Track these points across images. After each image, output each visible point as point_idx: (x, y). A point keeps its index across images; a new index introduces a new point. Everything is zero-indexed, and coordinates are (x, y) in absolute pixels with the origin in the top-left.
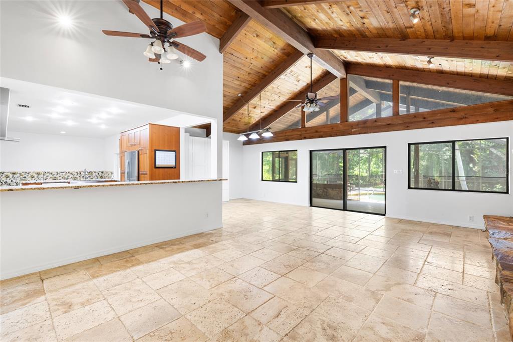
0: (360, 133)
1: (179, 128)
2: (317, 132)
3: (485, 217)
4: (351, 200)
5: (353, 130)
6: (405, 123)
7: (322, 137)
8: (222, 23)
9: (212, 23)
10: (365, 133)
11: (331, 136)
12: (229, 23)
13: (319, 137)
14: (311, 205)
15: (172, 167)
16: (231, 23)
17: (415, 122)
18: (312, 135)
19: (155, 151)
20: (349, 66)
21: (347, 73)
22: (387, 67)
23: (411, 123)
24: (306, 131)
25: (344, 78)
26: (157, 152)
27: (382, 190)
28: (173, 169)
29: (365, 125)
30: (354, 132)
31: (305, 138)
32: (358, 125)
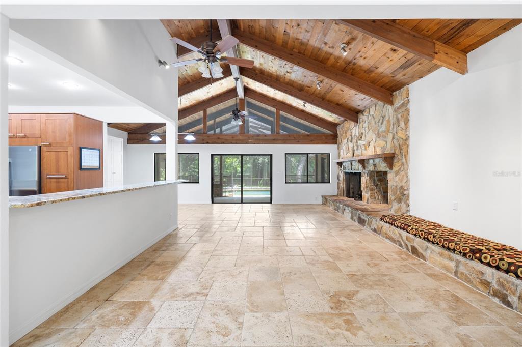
0: (255, 144)
1: (102, 122)
2: (219, 138)
3: (322, 197)
4: (225, 196)
5: (249, 141)
6: (284, 140)
7: (223, 143)
8: (189, 34)
9: (182, 31)
10: (258, 144)
11: (232, 143)
12: (194, 36)
13: (221, 144)
14: (213, 202)
15: (96, 169)
16: (195, 36)
17: (289, 140)
18: (215, 141)
19: (80, 148)
20: (246, 90)
21: (245, 96)
22: (274, 100)
23: (287, 140)
24: (208, 137)
25: (242, 99)
26: (82, 149)
27: (269, 188)
28: (97, 171)
29: (258, 138)
30: (250, 142)
31: (208, 143)
32: (253, 137)
